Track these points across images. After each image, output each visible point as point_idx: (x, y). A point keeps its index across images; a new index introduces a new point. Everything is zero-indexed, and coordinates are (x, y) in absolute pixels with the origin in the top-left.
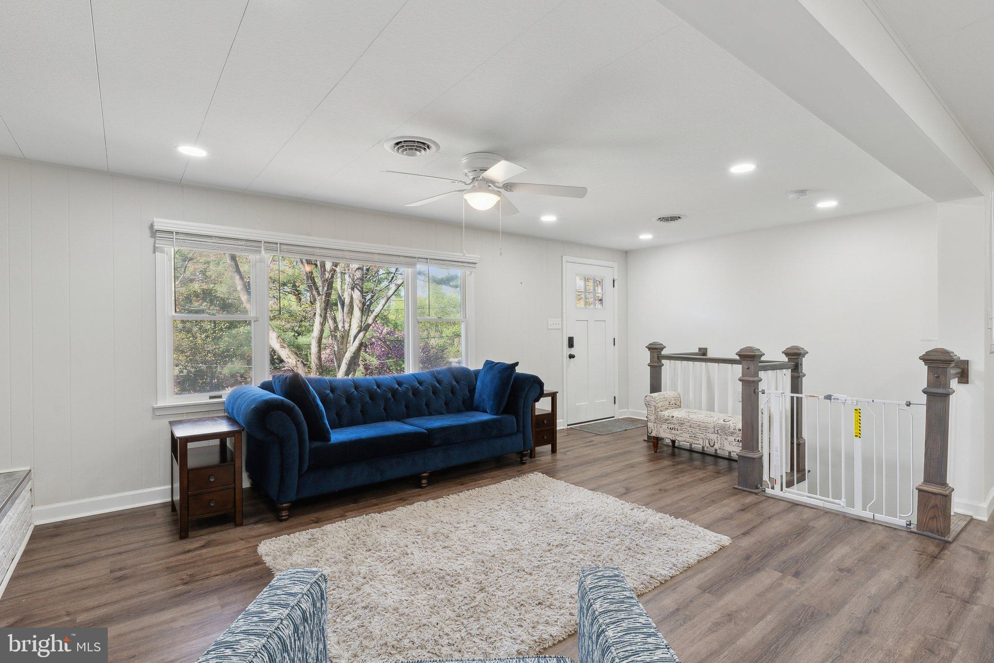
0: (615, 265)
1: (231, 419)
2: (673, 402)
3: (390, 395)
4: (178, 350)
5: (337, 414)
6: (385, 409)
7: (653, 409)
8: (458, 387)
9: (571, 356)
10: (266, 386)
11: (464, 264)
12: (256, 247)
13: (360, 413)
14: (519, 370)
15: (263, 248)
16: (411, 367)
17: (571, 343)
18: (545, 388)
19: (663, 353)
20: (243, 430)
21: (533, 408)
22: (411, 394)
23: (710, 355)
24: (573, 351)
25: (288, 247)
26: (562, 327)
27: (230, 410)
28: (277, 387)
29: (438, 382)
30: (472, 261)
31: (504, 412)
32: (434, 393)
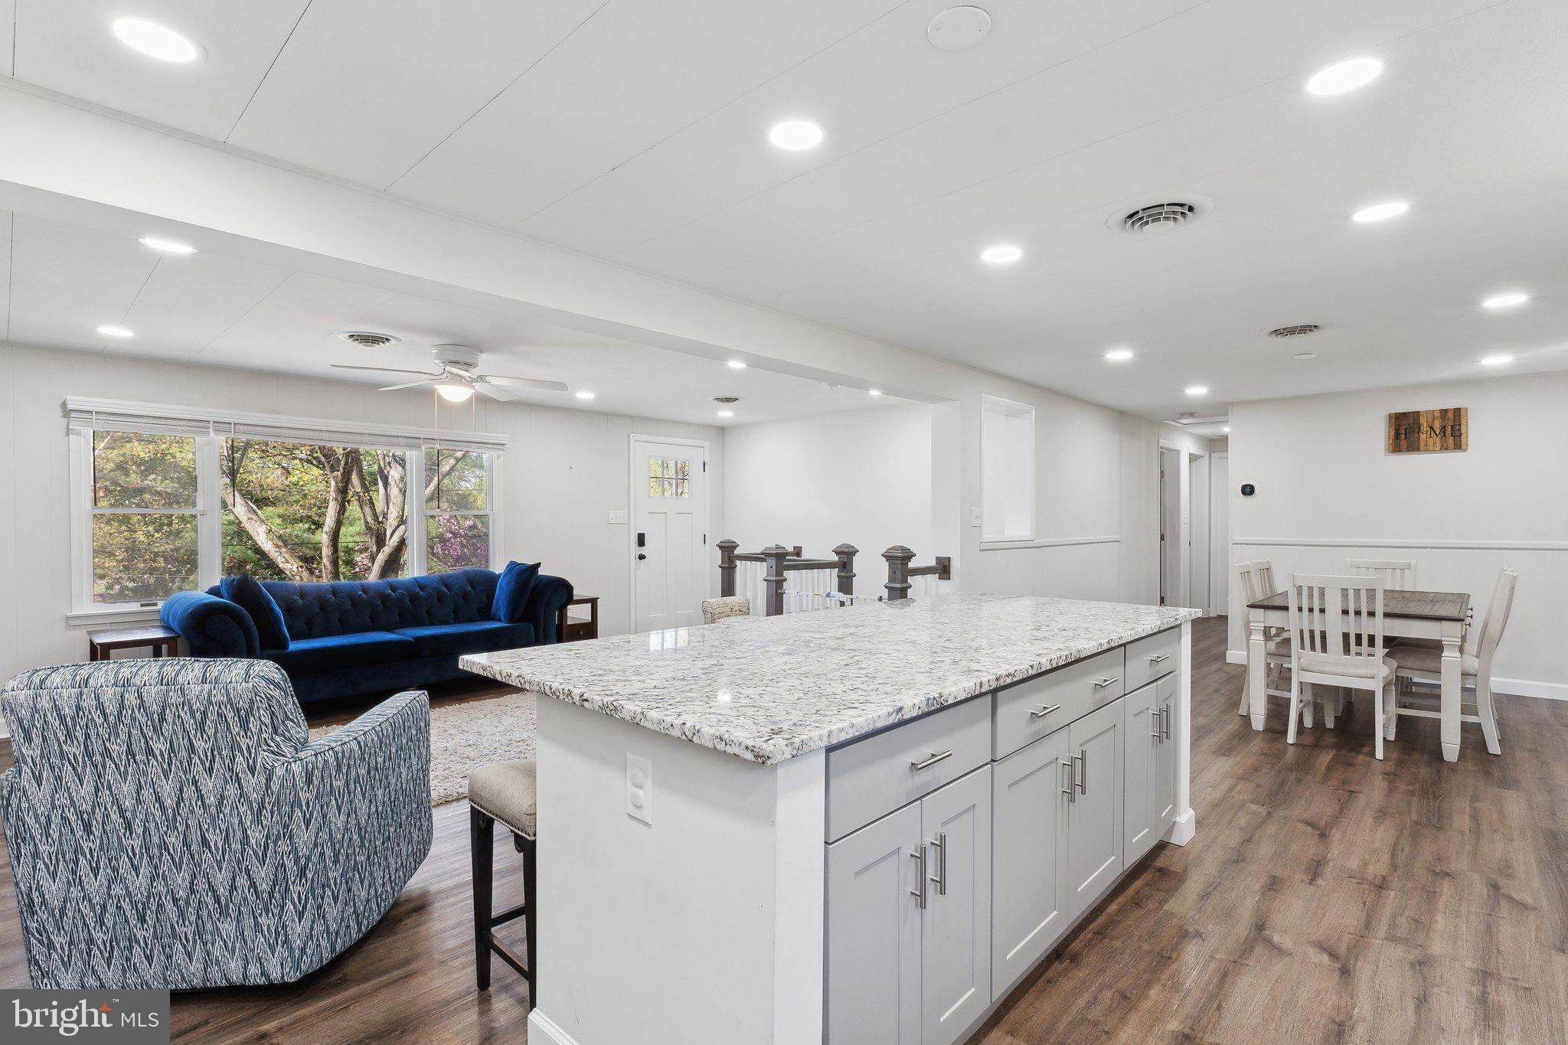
0: (706, 444)
1: (167, 628)
2: (737, 608)
3: (379, 602)
4: (101, 551)
5: (307, 623)
6: (371, 617)
7: (709, 616)
8: (473, 593)
9: (642, 557)
10: (214, 591)
11: (488, 446)
12: (204, 428)
13: (337, 622)
14: (541, 572)
15: (211, 429)
16: (414, 569)
17: (641, 540)
18: (575, 593)
19: (736, 552)
20: (179, 637)
21: (563, 616)
22: (407, 600)
23: (806, 555)
24: (643, 551)
25: (245, 427)
26: (629, 520)
27: (166, 618)
28: (224, 591)
29: (447, 587)
30: (499, 442)
31: (518, 621)
32: (439, 600)
